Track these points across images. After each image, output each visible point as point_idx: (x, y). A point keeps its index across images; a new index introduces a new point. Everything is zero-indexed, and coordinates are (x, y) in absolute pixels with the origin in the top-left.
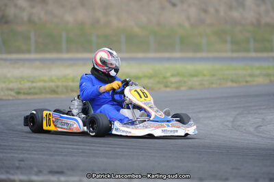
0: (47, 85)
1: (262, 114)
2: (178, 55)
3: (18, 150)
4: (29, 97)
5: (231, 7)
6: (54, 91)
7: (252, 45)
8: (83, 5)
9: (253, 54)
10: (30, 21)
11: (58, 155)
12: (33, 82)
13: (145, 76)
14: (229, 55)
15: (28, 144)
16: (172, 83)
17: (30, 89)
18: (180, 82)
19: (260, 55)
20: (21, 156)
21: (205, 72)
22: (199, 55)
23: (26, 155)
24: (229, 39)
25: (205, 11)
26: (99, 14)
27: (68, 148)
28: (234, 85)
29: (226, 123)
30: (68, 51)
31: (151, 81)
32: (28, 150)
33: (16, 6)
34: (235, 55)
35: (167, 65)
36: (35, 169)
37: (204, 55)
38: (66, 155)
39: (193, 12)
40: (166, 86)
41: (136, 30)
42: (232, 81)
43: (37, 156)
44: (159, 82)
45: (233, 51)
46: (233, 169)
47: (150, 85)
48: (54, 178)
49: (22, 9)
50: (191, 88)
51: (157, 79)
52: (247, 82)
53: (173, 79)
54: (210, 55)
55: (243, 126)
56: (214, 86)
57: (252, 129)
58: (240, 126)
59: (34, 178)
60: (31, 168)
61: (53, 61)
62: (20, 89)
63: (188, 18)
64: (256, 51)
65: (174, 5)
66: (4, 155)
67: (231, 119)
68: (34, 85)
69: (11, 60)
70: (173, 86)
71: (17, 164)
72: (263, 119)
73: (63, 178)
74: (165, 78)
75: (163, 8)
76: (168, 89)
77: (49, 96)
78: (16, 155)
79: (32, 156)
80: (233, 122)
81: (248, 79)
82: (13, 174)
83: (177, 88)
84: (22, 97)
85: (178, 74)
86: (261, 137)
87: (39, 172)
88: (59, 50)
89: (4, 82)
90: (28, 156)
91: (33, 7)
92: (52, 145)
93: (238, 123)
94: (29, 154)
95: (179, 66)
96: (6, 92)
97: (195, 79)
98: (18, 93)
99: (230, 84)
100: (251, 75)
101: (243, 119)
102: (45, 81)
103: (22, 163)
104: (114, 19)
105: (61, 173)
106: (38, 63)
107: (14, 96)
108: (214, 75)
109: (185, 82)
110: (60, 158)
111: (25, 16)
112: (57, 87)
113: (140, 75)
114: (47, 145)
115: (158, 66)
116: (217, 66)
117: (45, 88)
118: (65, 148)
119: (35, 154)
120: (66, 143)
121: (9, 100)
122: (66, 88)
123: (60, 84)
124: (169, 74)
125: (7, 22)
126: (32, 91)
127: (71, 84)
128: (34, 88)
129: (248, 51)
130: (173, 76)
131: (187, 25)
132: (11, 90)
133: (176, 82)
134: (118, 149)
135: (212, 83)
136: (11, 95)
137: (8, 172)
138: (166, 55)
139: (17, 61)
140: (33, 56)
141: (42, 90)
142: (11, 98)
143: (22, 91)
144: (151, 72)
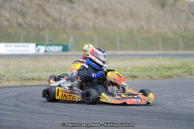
3: (85, 119)
8: (132, 17)
10: (94, 27)
13: (176, 67)
15: (93, 115)
26: (143, 23)
27: (121, 118)
30: (121, 50)
31: (181, 70)
33: (84, 17)
40: (191, 75)
41: (169, 34)
44: (185, 72)
47: (179, 74)
49: (89, 20)
51: (184, 70)
69: (80, 55)
74: (190, 69)
75: (189, 19)
76: (192, 77)
88: (114, 49)
91: (96, 18)
92: (109, 116)
104: (154, 27)
111: (91, 24)
113: (173, 67)
114: (106, 116)
115: (185, 60)
118: (118, 118)
120: (120, 114)
124: (192, 66)
125: (78, 29)
134: (156, 119)
138: (191, 52)
144: (180, 64)
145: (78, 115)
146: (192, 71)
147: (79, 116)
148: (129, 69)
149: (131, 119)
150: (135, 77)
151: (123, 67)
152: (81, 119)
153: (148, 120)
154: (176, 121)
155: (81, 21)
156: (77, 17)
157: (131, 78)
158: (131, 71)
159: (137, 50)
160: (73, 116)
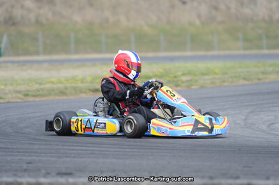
0: (55, 86)
1: (275, 111)
2: (189, 53)
3: (26, 152)
4: (37, 99)
5: (242, 4)
6: (62, 93)
7: (264, 42)
8: (91, 5)
9: (266, 52)
10: (38, 22)
11: (67, 157)
12: (40, 84)
14: (242, 52)
15: (36, 147)
16: (183, 82)
17: (38, 91)
18: (191, 80)
19: (272, 52)
20: (29, 158)
21: (217, 71)
22: (211, 53)
23: (34, 158)
24: (240, 36)
25: (216, 8)
26: (107, 14)
27: (78, 150)
28: (246, 82)
29: (238, 122)
30: (77, 52)
32: (36, 153)
33: (22, 7)
34: (248, 52)
35: (177, 64)
36: (43, 171)
37: (215, 53)
38: (74, 157)
39: (204, 9)
40: (177, 86)
41: (146, 28)
42: (245, 79)
43: (44, 159)
44: (169, 81)
45: (245, 49)
46: (244, 167)
48: (62, 180)
49: (29, 10)
50: (202, 87)
51: (168, 79)
52: (259, 79)
53: (184, 78)
54: (222, 53)
55: (255, 124)
56: (226, 84)
57: (264, 127)
58: (252, 124)
59: (42, 180)
60: (39, 170)
61: (62, 62)
62: (28, 91)
63: (199, 16)
64: (269, 48)
65: (184, 3)
66: (12, 158)
67: (244, 117)
68: (42, 86)
69: (18, 62)
70: (184, 84)
71: (25, 166)
72: (276, 116)
73: (71, 180)
74: (175, 77)
75: (173, 6)
76: (179, 88)
77: (57, 98)
78: (24, 158)
79: (41, 158)
80: (245, 120)
81: (261, 76)
82: (20, 177)
83: (188, 87)
84: (30, 99)
85: (189, 73)
86: (274, 134)
87: (47, 174)
88: (67, 52)
89: (12, 85)
90: (37, 158)
91: (40, 8)
92: (60, 147)
93: (250, 121)
94: (37, 156)
95: (190, 65)
96: (14, 95)
97: (206, 77)
98: (26, 95)
99: (242, 82)
100: (263, 73)
101: (255, 117)
102: (53, 83)
103: (30, 165)
104: (123, 19)
105: (70, 174)
106: (46, 65)
107: (22, 99)
108: (226, 73)
109: (196, 81)
110: (68, 159)
111: (32, 16)
112: (66, 88)
113: (151, 74)
114: (56, 147)
115: (169, 65)
116: (229, 64)
117: (53, 90)
118: (73, 150)
119: (43, 157)
121: (17, 102)
122: (75, 89)
123: (69, 85)
124: (180, 73)
125: (14, 24)
126: (41, 92)
127: (80, 85)
128: (42, 90)
129: (260, 48)
130: (184, 74)
131: (198, 22)
132: (19, 92)
133: (187, 81)
134: (127, 150)
135: (224, 82)
136: (19, 98)
137: (15, 175)
138: (177, 54)
139: (25, 63)
140: (41, 58)
141: (50, 92)
142: (19, 101)
143: (30, 93)
144: (161, 70)
145: (15, 147)
146: (178, 81)
147: (17, 149)
148: (89, 79)
149: (92, 150)
150: (97, 90)
151: (80, 77)
152: (19, 152)
153: (116, 151)
154: (155, 151)
155: (18, 13)
156: (13, 6)
157: (91, 93)
158: (91, 82)
159: (100, 52)
160: (8, 148)
